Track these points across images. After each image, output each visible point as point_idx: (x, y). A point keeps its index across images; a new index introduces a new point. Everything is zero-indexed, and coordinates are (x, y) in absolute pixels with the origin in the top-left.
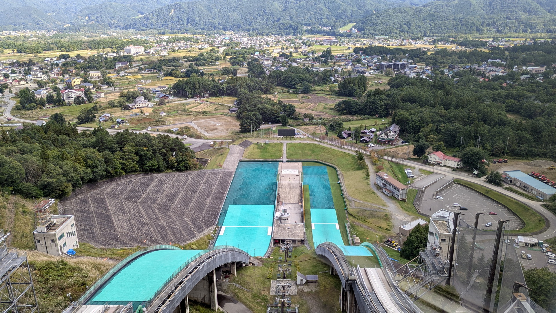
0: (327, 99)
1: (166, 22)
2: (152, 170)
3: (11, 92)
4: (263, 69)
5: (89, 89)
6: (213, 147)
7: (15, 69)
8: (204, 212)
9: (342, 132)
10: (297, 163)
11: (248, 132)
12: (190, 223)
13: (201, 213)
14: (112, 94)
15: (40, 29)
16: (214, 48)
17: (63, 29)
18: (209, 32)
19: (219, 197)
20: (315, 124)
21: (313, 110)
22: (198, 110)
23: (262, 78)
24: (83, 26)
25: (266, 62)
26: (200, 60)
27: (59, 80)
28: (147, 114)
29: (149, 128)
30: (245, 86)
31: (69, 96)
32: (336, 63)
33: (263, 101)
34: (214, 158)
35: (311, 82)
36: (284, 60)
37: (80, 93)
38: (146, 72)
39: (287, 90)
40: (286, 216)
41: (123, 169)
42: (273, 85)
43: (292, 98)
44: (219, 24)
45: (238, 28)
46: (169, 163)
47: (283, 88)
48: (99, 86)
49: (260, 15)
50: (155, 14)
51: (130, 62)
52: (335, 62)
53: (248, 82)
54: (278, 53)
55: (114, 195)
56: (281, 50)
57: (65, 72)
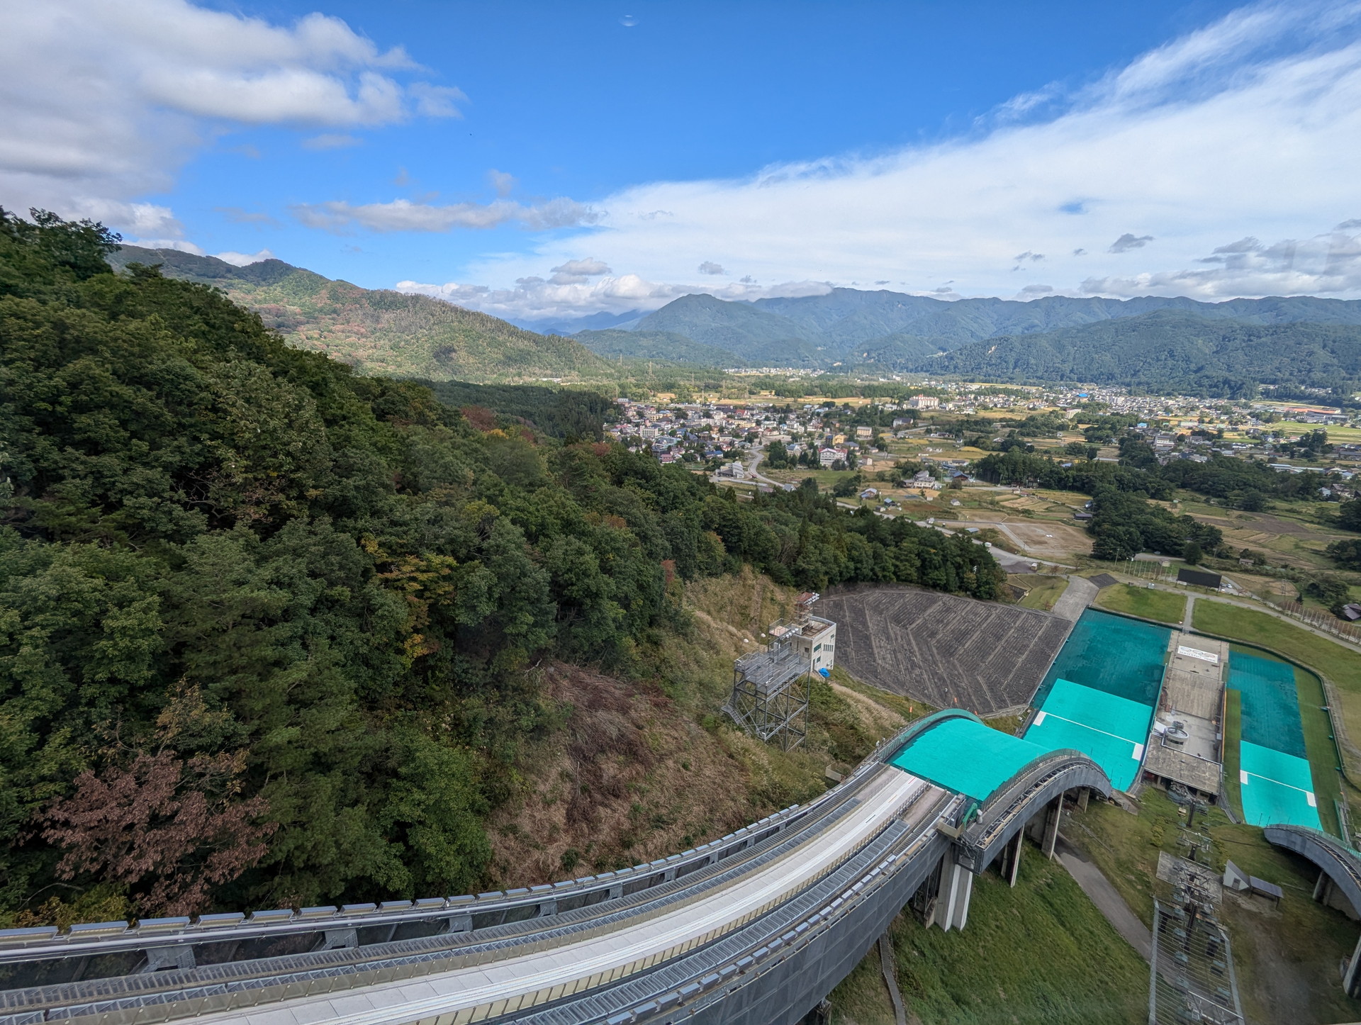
0: (1306, 531)
1: (979, 364)
2: (935, 586)
3: (760, 443)
4: (1153, 454)
5: (854, 451)
6: (1035, 571)
7: (769, 415)
8: (1011, 676)
9: (1345, 606)
10: (1218, 643)
11: (1108, 559)
12: (985, 687)
13: (1006, 676)
14: (883, 462)
15: (804, 367)
16: (1057, 409)
17: (832, 369)
18: (1051, 383)
19: (1040, 658)
20: (1267, 575)
21: (1264, 547)
22: (1015, 506)
23: (1148, 469)
24: (859, 365)
25: (1159, 443)
26: (1032, 426)
27: (817, 435)
28: (929, 499)
29: (931, 520)
30: (1113, 479)
31: (827, 457)
32: (1338, 462)
33: (1149, 510)
34: (1036, 590)
35: (1266, 491)
36: (1200, 441)
37: (841, 456)
38: (936, 435)
39: (1204, 498)
40: (1180, 735)
41: (895, 573)
42: (1172, 485)
43: (1215, 515)
44: (1072, 371)
45: (1108, 379)
46: (962, 582)
47: (1193, 494)
48: (866, 449)
49: (1158, 360)
50: (965, 352)
51: (914, 419)
52: (1335, 459)
53: (1119, 473)
54: (1190, 428)
55: (877, 609)
56: (1196, 424)
57: (826, 425)
